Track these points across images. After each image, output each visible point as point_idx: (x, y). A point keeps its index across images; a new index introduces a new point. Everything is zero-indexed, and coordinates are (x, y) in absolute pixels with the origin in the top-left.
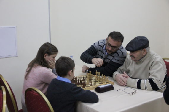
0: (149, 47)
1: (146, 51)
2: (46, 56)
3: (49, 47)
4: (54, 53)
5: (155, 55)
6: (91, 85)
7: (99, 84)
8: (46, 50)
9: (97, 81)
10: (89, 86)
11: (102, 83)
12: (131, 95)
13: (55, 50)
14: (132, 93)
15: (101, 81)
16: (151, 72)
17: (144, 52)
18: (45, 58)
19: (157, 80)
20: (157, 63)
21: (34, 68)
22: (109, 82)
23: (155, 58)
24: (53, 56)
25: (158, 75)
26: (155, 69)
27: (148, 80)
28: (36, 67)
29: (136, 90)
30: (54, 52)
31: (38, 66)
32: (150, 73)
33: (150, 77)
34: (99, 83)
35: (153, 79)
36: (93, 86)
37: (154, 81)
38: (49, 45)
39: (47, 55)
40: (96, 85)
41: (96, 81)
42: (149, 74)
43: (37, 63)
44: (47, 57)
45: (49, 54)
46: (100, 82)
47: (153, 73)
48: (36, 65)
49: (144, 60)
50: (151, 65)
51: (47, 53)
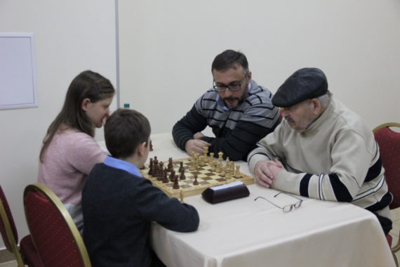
0: (330, 95)
1: (319, 105)
2: (86, 105)
3: (93, 81)
4: (104, 94)
5: (343, 115)
6: (196, 183)
7: (217, 182)
8: (86, 90)
9: (214, 175)
10: (191, 184)
11: (224, 180)
12: (286, 212)
13: (107, 88)
14: (289, 208)
15: (223, 173)
16: (334, 156)
17: (316, 106)
18: (84, 108)
19: (348, 177)
20: (348, 134)
21: (58, 133)
22: (241, 177)
23: (342, 121)
24: (105, 102)
25: (351, 164)
26: (344, 149)
27: (327, 177)
28: (62, 131)
29: (301, 201)
30: (105, 92)
31: (66, 129)
32: (334, 160)
33: (333, 170)
34: (217, 180)
35: (340, 175)
36: (200, 185)
37: (341, 179)
38: (93, 77)
39: (88, 101)
40: (208, 183)
41: (210, 175)
42: (332, 162)
43: (65, 122)
44: (90, 105)
45: (94, 99)
46: (220, 176)
47: (339, 159)
48: (63, 126)
49: (318, 127)
50: (335, 141)
51: (88, 97)
